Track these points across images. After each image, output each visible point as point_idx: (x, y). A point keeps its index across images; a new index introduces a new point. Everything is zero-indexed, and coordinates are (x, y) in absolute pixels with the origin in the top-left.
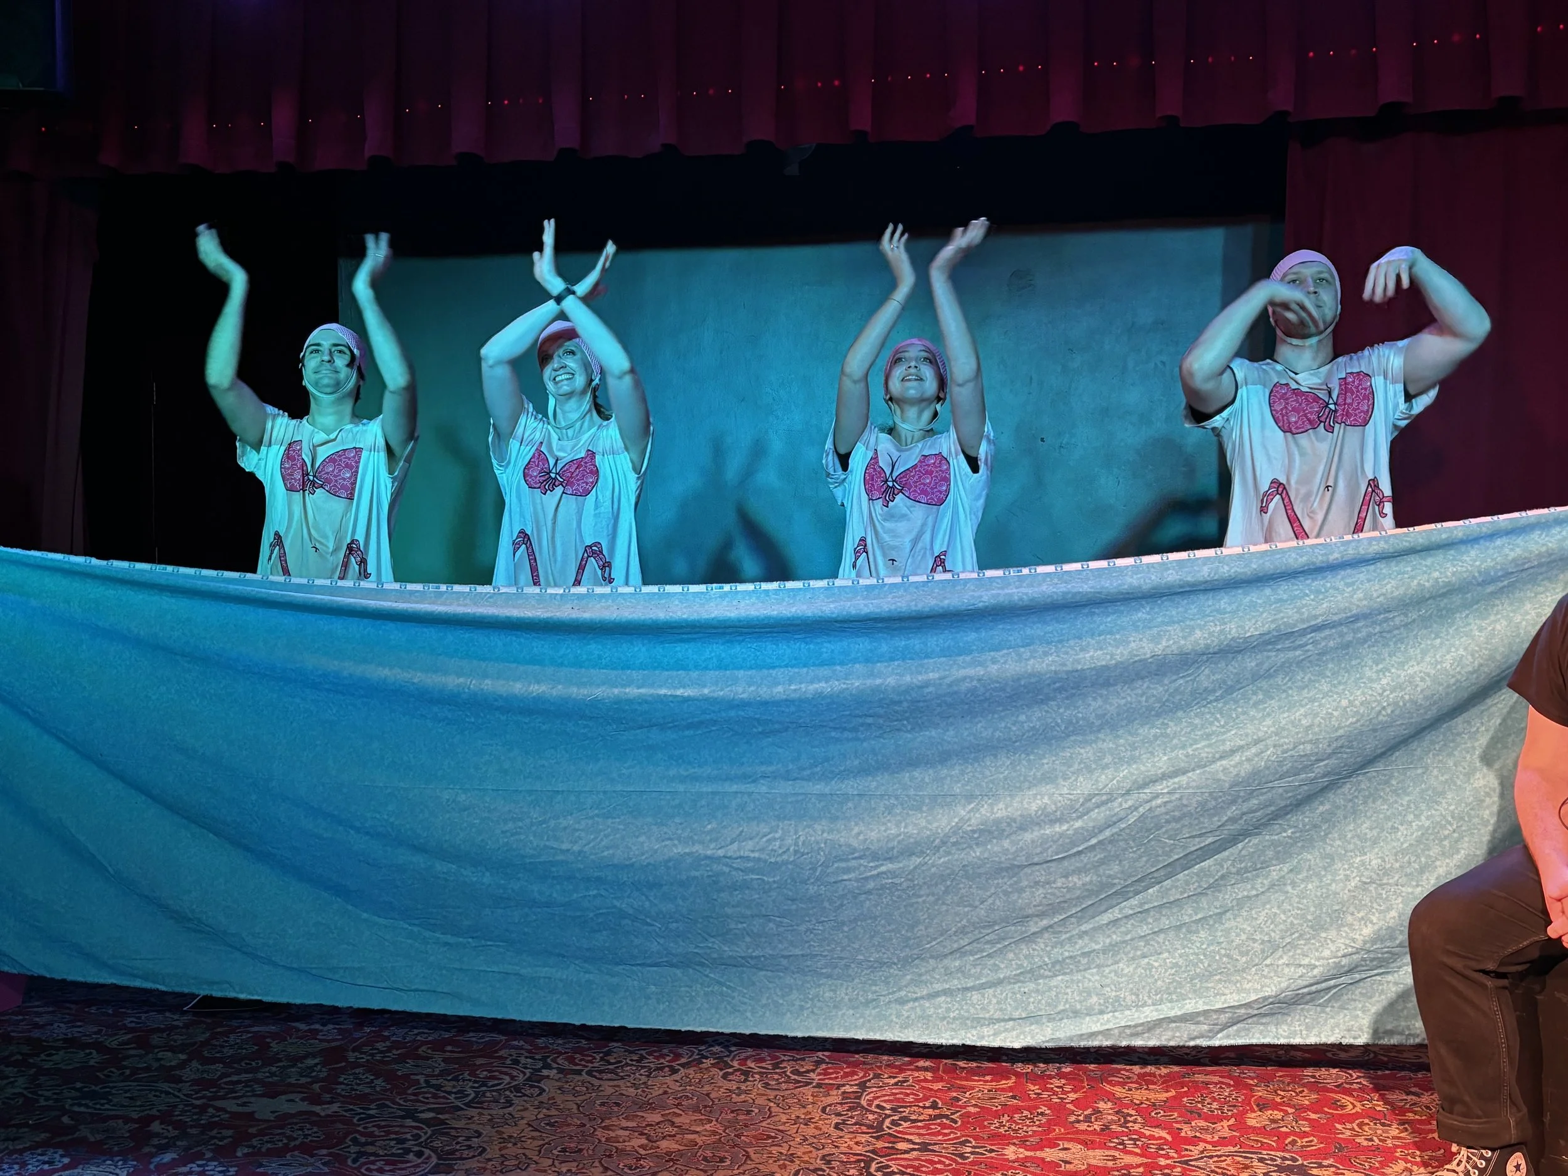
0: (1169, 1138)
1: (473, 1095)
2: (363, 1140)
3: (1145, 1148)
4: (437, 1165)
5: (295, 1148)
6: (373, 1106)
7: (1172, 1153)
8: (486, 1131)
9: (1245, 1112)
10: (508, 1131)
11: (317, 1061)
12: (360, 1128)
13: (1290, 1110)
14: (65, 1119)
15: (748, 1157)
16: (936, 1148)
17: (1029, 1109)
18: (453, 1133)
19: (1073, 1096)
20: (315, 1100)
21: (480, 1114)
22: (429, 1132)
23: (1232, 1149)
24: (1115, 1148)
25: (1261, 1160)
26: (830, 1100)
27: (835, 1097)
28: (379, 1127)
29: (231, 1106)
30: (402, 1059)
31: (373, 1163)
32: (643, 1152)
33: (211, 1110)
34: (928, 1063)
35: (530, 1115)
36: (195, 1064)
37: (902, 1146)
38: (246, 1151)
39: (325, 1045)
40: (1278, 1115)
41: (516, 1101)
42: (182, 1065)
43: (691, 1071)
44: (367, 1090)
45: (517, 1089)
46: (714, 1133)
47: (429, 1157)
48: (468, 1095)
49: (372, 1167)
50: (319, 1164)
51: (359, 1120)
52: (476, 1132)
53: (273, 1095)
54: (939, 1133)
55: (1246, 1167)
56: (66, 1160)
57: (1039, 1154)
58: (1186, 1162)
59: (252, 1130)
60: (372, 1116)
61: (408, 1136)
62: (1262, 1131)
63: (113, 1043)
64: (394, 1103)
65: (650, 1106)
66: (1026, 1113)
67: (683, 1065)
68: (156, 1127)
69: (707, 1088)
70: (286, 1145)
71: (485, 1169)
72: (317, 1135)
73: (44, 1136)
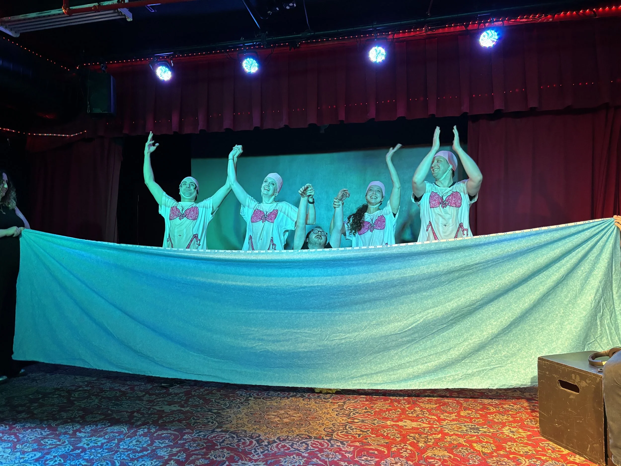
0: (437, 419)
1: (229, 405)
2: (196, 418)
3: (429, 422)
5: (176, 421)
6: (199, 408)
7: (438, 423)
8: (233, 416)
9: (459, 411)
10: (239, 416)
11: (183, 395)
12: (195, 415)
13: (474, 411)
14: (109, 412)
15: (310, 424)
16: (366, 421)
17: (394, 410)
18: (223, 416)
19: (408, 406)
20: (182, 406)
21: (231, 410)
22: (216, 416)
23: (456, 422)
24: (420, 422)
25: (465, 426)
26: (334, 407)
27: (336, 406)
28: (200, 414)
29: (157, 408)
30: (208, 394)
31: (199, 425)
32: (278, 422)
33: (152, 409)
34: (364, 396)
35: (245, 411)
36: (147, 395)
37: (356, 421)
38: (162, 421)
39: (186, 390)
40: (470, 412)
41: (241, 407)
42: (143, 396)
43: (293, 398)
44: (198, 403)
45: (242, 403)
46: (300, 417)
47: (215, 424)
48: (227, 405)
49: (199, 426)
50: (183, 426)
51: (195, 412)
52: (229, 416)
53: (170, 405)
54: (367, 417)
55: (460, 428)
56: (109, 424)
57: (397, 423)
58: (442, 426)
59: (164, 415)
60: (199, 411)
61: (209, 417)
62: (465, 417)
63: (123, 389)
64: (205, 407)
65: (281, 409)
66: (393, 411)
67: (291, 396)
68: (135, 414)
69: (298, 403)
70: (173, 420)
71: (232, 427)
72: (182, 416)
73: (103, 417)
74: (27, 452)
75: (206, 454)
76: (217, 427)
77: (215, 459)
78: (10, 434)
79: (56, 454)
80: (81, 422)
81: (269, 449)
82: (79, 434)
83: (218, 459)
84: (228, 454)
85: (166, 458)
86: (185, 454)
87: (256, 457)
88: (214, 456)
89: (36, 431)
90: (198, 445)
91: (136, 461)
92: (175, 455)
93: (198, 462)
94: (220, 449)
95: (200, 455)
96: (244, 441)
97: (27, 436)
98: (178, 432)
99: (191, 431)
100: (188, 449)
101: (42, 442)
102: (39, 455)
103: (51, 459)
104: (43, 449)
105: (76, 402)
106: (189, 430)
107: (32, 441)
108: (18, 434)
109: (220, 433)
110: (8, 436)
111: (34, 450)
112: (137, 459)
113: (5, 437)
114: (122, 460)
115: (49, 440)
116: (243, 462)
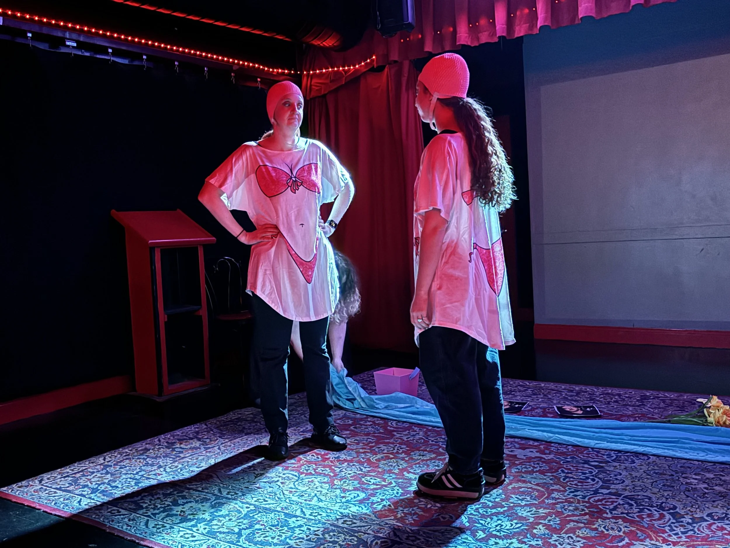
1: (615, 457)
2: (566, 471)
4: (602, 485)
5: (537, 472)
6: (569, 457)
8: (624, 473)
10: (634, 474)
12: (564, 466)
18: (608, 472)
20: (542, 452)
21: (620, 465)
22: (597, 471)
28: (572, 466)
31: (573, 481)
32: (706, 491)
35: (645, 468)
38: (516, 470)
41: (637, 461)
44: (565, 450)
45: (637, 456)
47: (598, 482)
48: (612, 457)
49: (572, 483)
50: (548, 479)
51: (563, 462)
52: (619, 473)
53: (524, 449)
59: (517, 462)
60: (569, 462)
61: (587, 472)
64: (579, 457)
70: (533, 470)
71: (626, 490)
72: (546, 467)
73: (433, 456)
74: (349, 491)
75: (592, 523)
76: (602, 487)
77: (606, 532)
78: (324, 466)
79: (384, 498)
80: (407, 459)
81: (696, 530)
82: (407, 475)
83: (611, 532)
84: (626, 527)
85: (531, 521)
86: (558, 519)
87: (674, 538)
88: (604, 528)
89: (353, 465)
90: (577, 509)
91: (489, 519)
92: (544, 518)
93: (580, 532)
94: (611, 518)
95: (581, 523)
96: (650, 512)
97: (344, 470)
98: (543, 488)
99: (562, 489)
100: (562, 513)
101: (363, 479)
102: (362, 495)
103: (378, 502)
104: (367, 489)
105: (395, 433)
106: (558, 486)
107: (351, 477)
108: (333, 467)
109: (608, 496)
110: (323, 469)
111: (356, 489)
112: (491, 516)
113: (319, 469)
114: (470, 515)
115: (371, 479)
116: (653, 542)
